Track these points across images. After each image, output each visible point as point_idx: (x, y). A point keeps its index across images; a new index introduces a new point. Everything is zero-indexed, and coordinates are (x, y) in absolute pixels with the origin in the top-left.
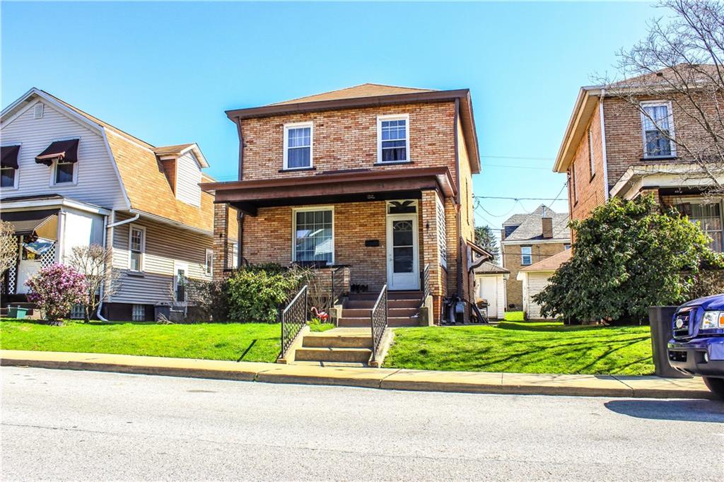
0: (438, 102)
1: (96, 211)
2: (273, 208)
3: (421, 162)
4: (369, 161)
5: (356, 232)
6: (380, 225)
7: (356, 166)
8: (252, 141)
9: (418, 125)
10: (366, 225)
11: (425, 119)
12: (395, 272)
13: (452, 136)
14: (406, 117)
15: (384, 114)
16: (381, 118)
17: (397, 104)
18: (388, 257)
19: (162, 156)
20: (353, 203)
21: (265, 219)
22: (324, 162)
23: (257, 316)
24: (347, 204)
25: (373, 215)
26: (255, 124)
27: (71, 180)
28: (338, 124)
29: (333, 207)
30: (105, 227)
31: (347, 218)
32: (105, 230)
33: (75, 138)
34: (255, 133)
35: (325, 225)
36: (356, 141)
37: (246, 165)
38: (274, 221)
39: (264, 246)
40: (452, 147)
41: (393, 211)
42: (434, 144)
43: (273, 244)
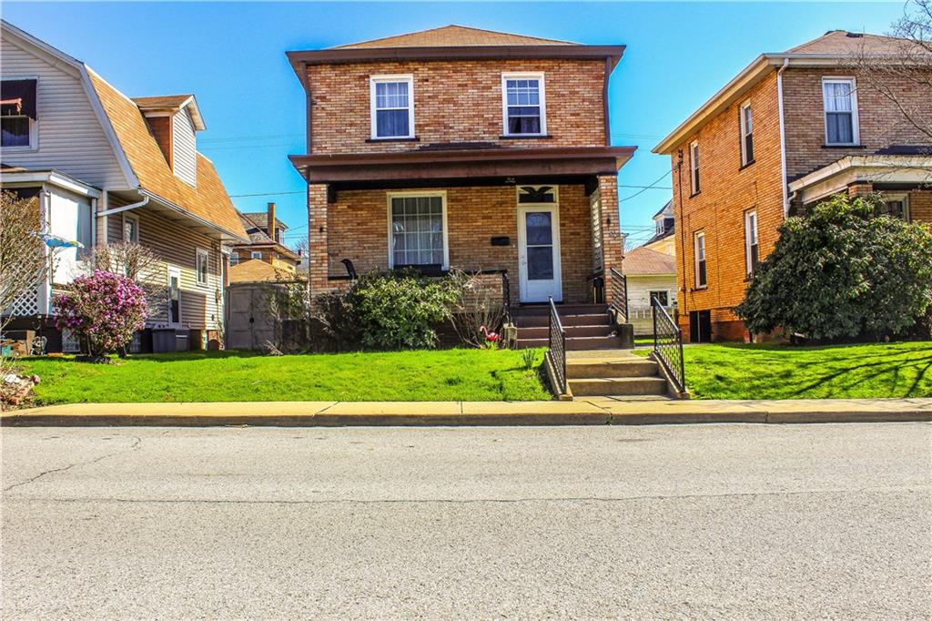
0: (582, 60)
1: (84, 191)
2: (361, 191)
3: (561, 137)
4: (493, 132)
5: (478, 227)
6: (509, 217)
7: (475, 138)
8: (325, 97)
9: (557, 87)
10: (491, 218)
11: (566, 81)
12: (529, 279)
13: (601, 104)
14: (540, 76)
15: (512, 70)
16: (507, 75)
17: (529, 59)
18: (521, 260)
19: (147, 111)
20: (473, 188)
21: (349, 207)
22: (430, 131)
23: (410, 341)
24: (464, 188)
25: (501, 204)
26: (327, 72)
27: (27, 143)
28: (449, 80)
29: (445, 192)
30: (94, 215)
31: (465, 208)
32: (94, 220)
33: (29, 78)
34: (329, 86)
35: (433, 217)
36: (474, 105)
37: (317, 130)
38: (361, 210)
39: (348, 244)
40: (600, 120)
41: (524, 199)
42: (578, 114)
43: (361, 242)
